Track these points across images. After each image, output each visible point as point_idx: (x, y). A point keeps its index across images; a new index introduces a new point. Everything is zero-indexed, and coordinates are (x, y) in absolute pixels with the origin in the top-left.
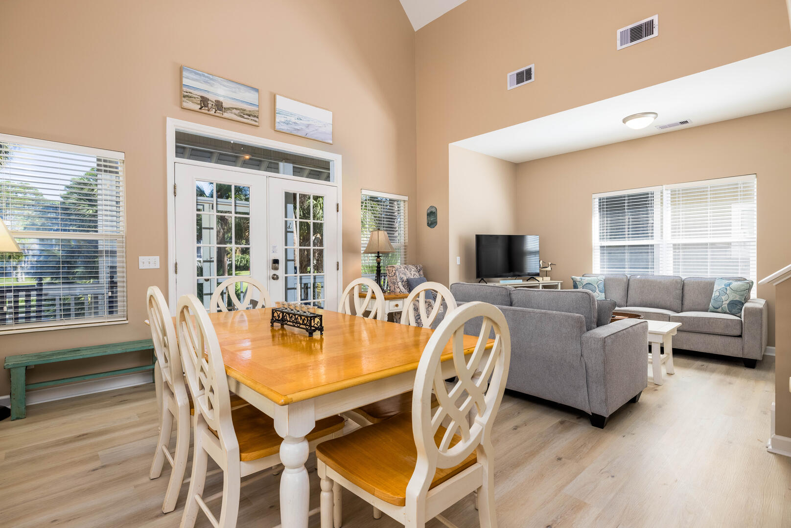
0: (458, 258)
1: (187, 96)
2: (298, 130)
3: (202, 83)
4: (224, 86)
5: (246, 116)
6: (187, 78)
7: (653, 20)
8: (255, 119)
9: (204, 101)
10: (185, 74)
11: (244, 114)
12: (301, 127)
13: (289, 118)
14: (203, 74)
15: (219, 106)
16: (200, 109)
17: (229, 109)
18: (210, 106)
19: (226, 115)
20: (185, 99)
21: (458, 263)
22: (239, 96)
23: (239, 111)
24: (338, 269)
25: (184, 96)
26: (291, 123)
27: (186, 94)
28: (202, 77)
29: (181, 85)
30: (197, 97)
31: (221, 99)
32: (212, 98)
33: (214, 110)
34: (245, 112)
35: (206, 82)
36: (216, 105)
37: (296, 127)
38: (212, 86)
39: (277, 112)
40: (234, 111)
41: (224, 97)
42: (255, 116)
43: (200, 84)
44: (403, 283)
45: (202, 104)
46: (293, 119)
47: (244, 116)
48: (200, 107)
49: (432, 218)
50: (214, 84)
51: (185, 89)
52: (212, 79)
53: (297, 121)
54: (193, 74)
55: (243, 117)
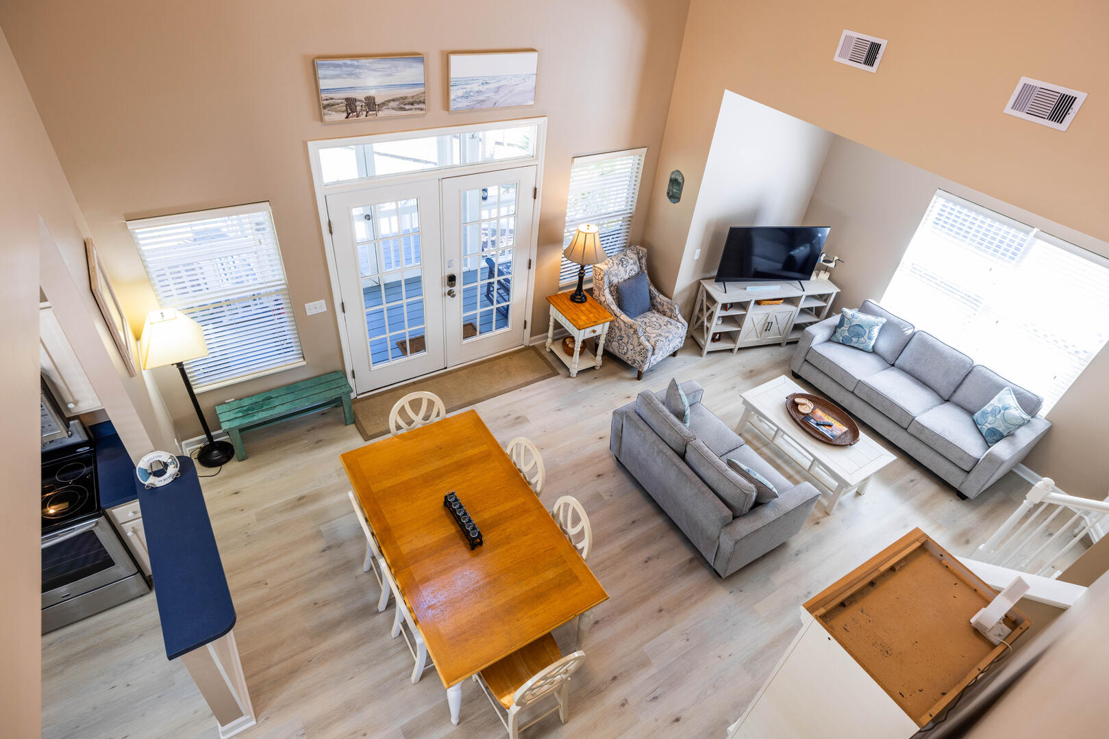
0: (698, 251)
1: (328, 105)
2: (483, 101)
3: (345, 78)
4: (375, 70)
5: (407, 107)
6: (325, 78)
7: (1076, 98)
8: (421, 106)
9: (350, 105)
10: (321, 72)
11: (405, 105)
12: (486, 95)
13: (469, 87)
14: (345, 64)
15: (371, 104)
16: (347, 117)
17: (384, 104)
18: (359, 108)
19: (380, 114)
20: (325, 111)
21: (696, 257)
22: (395, 80)
23: (397, 103)
24: (530, 268)
25: (325, 107)
26: (472, 94)
27: (326, 102)
28: (344, 69)
29: (318, 91)
30: (341, 101)
31: (372, 93)
32: (360, 95)
33: (365, 113)
34: (407, 101)
35: (350, 74)
36: (367, 104)
37: (481, 98)
38: (359, 78)
39: (451, 83)
40: (392, 104)
41: (376, 87)
42: (420, 102)
43: (343, 80)
44: (612, 288)
45: (349, 110)
46: (475, 87)
47: (405, 107)
48: (345, 115)
49: (676, 188)
50: (360, 73)
51: (324, 96)
52: (357, 67)
53: (481, 88)
54: (332, 68)
55: (404, 109)
